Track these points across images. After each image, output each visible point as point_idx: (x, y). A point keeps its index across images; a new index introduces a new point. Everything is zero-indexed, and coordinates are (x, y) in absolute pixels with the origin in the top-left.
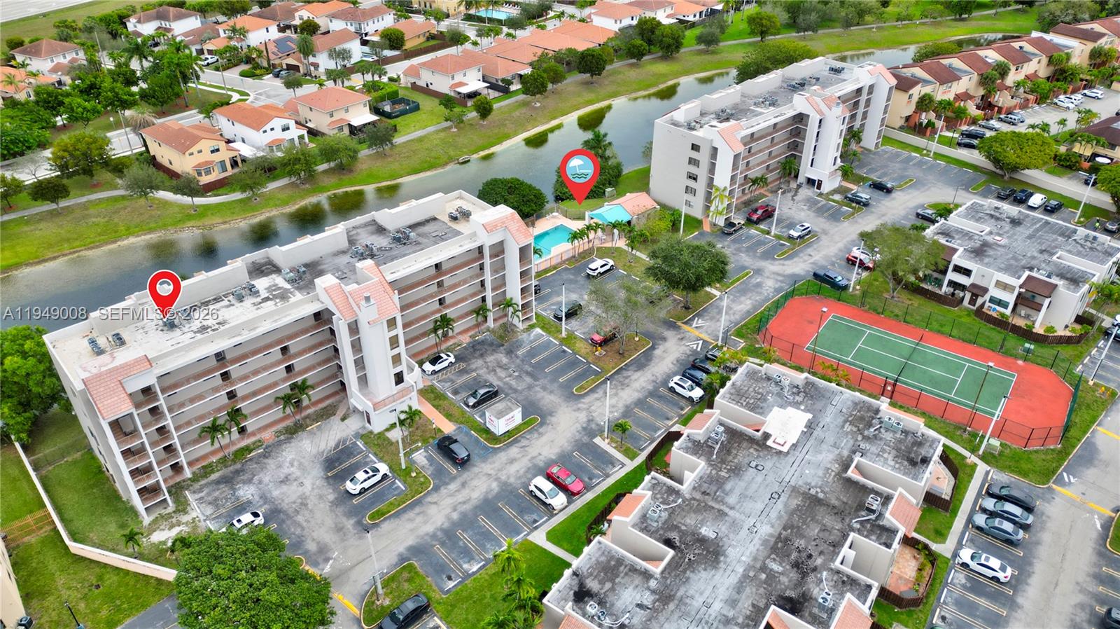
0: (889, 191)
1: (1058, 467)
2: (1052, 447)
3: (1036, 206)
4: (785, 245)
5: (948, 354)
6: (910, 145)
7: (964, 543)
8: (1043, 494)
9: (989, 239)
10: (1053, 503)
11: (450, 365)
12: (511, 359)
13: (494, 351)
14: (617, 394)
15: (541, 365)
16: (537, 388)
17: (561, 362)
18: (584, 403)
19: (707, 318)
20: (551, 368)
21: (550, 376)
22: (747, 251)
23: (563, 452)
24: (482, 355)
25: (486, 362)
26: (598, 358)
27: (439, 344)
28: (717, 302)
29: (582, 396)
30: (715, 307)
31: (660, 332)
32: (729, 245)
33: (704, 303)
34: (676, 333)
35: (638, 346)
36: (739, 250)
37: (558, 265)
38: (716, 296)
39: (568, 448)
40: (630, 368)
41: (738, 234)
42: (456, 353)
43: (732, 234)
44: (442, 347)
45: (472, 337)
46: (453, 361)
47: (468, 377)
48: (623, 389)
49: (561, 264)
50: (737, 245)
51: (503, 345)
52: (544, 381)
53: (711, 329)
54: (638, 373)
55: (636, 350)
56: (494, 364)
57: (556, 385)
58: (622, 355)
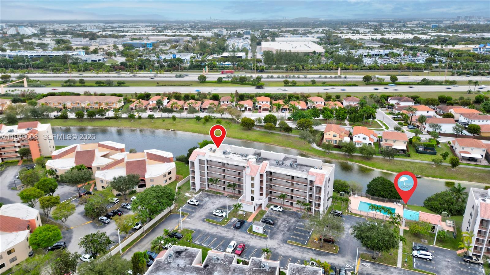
11: (279, 211)
12: (294, 222)
13: (295, 218)
14: (296, 252)
15: (297, 230)
16: (283, 233)
17: (302, 234)
18: (283, 245)
19: (374, 267)
20: (297, 232)
21: (292, 233)
22: (457, 271)
23: (255, 247)
24: (290, 216)
25: (287, 218)
26: (313, 242)
27: (287, 205)
28: (391, 268)
29: (286, 243)
30: (386, 268)
31: (347, 254)
32: (454, 263)
33: (385, 263)
34: (352, 259)
35: (330, 250)
36: (453, 268)
37: (364, 216)
38: (397, 266)
39: (257, 247)
40: (314, 251)
41: (471, 264)
42: (286, 211)
43: (467, 262)
44: (286, 207)
45: (297, 211)
46: (281, 211)
47: (277, 217)
48: (300, 252)
49: (366, 217)
50: (458, 266)
51: (300, 218)
52: (288, 233)
53: (366, 269)
54: (313, 254)
55: (328, 250)
56: (288, 220)
57: (288, 236)
58: (321, 247)
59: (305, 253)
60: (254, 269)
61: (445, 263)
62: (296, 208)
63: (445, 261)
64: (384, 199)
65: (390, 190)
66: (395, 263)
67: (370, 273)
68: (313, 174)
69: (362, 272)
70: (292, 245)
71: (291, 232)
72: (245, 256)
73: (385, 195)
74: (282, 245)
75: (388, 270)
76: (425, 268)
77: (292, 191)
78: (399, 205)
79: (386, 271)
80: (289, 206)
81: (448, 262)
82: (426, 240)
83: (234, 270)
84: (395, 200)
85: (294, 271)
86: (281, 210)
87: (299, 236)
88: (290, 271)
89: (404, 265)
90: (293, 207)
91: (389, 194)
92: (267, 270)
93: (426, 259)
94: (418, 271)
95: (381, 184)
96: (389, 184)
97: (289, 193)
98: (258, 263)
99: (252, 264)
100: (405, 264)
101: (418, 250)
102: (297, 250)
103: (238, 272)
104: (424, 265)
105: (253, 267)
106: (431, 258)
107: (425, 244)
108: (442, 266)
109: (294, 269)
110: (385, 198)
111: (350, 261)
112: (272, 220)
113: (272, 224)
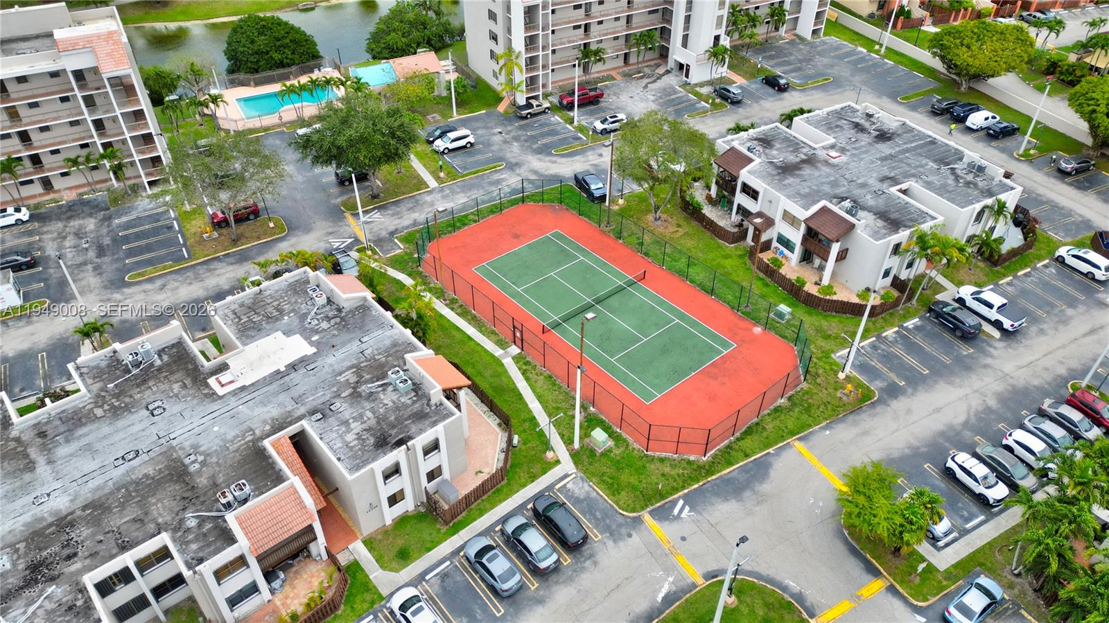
0: (782, 89)
1: (676, 490)
2: (692, 458)
3: (975, 127)
4: (581, 138)
5: (661, 303)
6: (865, 37)
7: (427, 578)
8: (620, 526)
9: (821, 154)
10: (621, 544)
11: (19, 222)
12: (98, 227)
13: (91, 215)
14: (177, 288)
15: (126, 239)
16: (89, 267)
17: (152, 240)
18: (123, 294)
19: (390, 212)
20: (132, 245)
21: (121, 254)
22: (526, 141)
23: (30, 349)
24: (70, 218)
25: (66, 226)
26: (201, 241)
27: (34, 197)
28: (423, 196)
29: (129, 285)
30: (413, 201)
31: (312, 221)
32: (510, 131)
33: (404, 194)
34: (331, 224)
35: (265, 234)
36: (516, 139)
37: (274, 127)
38: (428, 187)
39: (42, 346)
40: (227, 260)
41: (535, 119)
42: (43, 210)
43: (526, 118)
44: (32, 202)
45: (81, 194)
46: (26, 218)
47: (26, 240)
48: (190, 284)
49: (279, 126)
50: (520, 133)
51: (108, 209)
52: (107, 259)
53: (380, 227)
54: (231, 268)
55: (259, 238)
56: (73, 230)
57: (115, 266)
58: (235, 242)
59: (208, 277)
60: (111, 386)
61: (497, 139)
62: (70, 188)
63: (494, 134)
66: (421, 184)
67: (394, 227)
68: (76, 44)
69: (378, 236)
70: (150, 280)
71: (114, 254)
72: (22, 390)
73: (286, 58)
74: (117, 296)
75: (421, 202)
76: (477, 163)
77: (24, 137)
79: (419, 207)
80: (41, 195)
81: (500, 133)
82: (435, 115)
83: (42, 435)
85: (239, 317)
86: (24, 215)
87: (148, 248)
88: (230, 322)
89: (439, 177)
90: (59, 191)
92: (158, 363)
93: (464, 147)
94: (471, 174)
95: (260, 34)
97: (19, 151)
98: (109, 366)
99: (90, 381)
100: (442, 175)
101: (440, 137)
102: (176, 284)
103: (62, 429)
104: (472, 159)
105: (99, 385)
106: (471, 139)
107: (438, 121)
108: (498, 144)
109: (235, 314)
111: (330, 230)
112: (24, 254)
113: (31, 265)
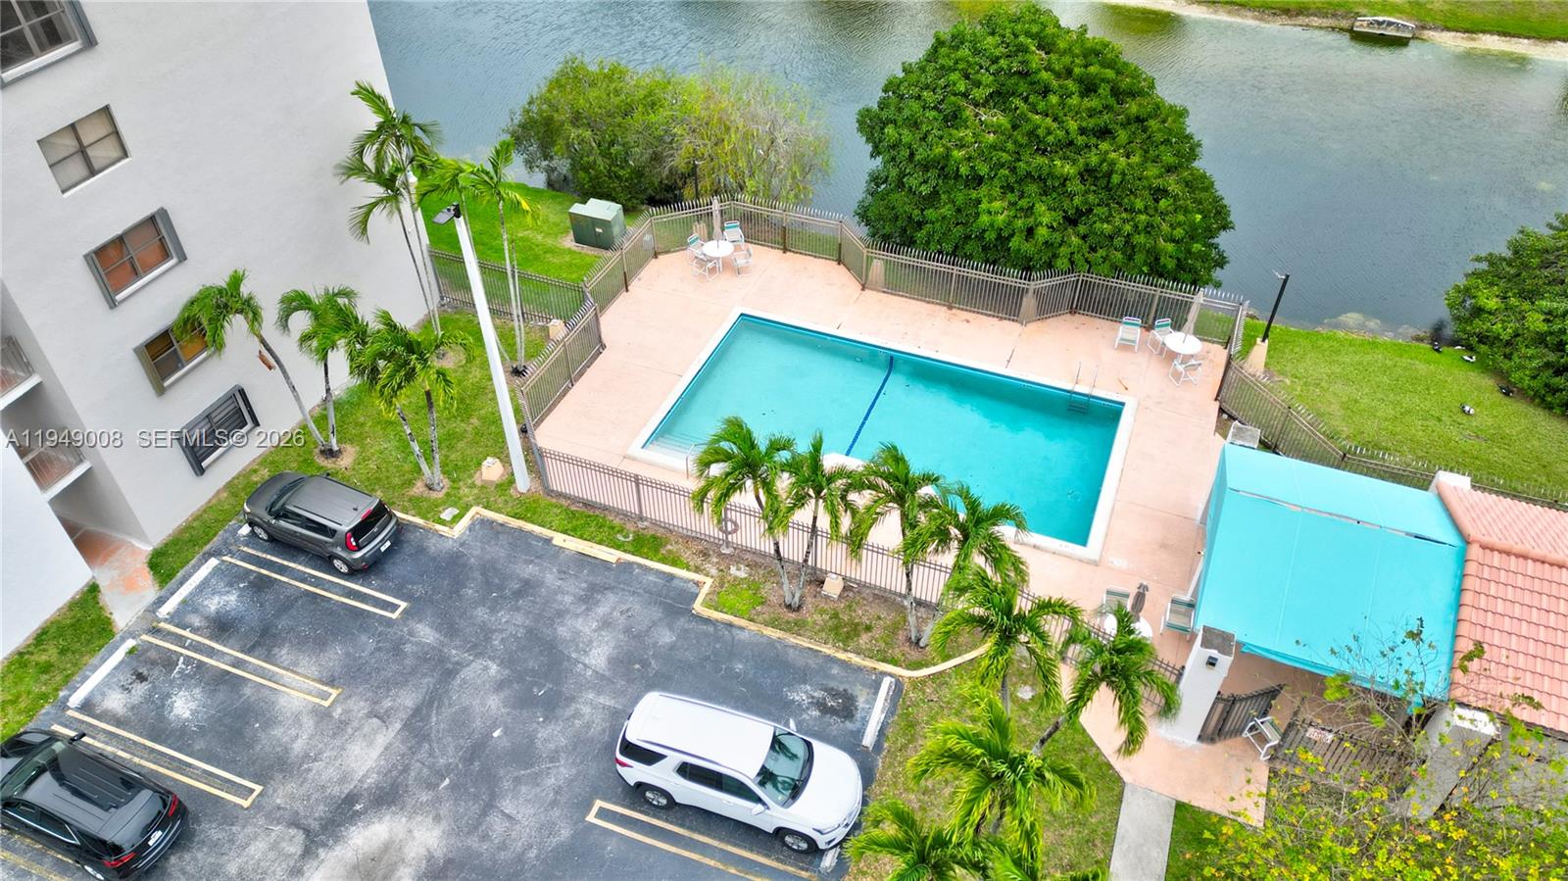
64: (1012, 279)
65: (1088, 173)
73: (1030, 232)
78: (1172, 356)
84: (1134, 287)
91: (1072, 222)
96: (1089, 88)
110: (1027, 267)
